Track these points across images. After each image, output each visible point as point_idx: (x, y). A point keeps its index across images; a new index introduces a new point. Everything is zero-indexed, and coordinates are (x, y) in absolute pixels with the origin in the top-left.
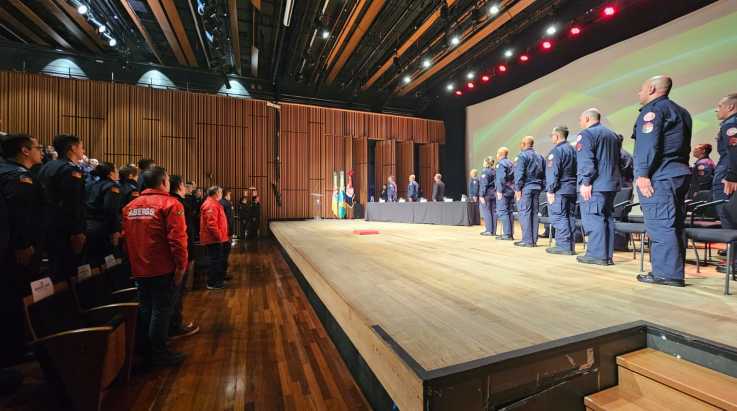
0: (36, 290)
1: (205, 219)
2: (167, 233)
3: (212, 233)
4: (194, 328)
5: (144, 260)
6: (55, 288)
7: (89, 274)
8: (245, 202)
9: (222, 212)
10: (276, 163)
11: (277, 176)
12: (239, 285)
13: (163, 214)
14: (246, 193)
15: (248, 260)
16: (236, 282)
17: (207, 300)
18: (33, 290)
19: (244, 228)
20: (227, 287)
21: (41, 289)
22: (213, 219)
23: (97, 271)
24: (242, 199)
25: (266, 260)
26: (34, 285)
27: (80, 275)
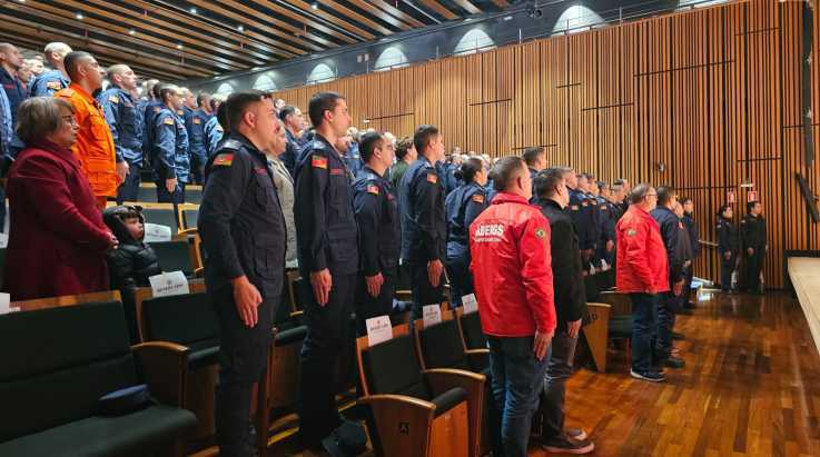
0: (372, 329)
1: (624, 246)
2: (521, 267)
3: (636, 274)
4: (586, 443)
5: (493, 308)
6: (394, 332)
7: (438, 319)
8: (729, 213)
9: (656, 235)
10: (805, 125)
11: (809, 155)
12: (693, 383)
13: (515, 234)
14: (732, 198)
15: (728, 333)
16: (688, 374)
17: (625, 398)
18: (368, 330)
19: (728, 267)
20: (666, 381)
21: (379, 330)
22: (637, 248)
23: (449, 316)
24: (723, 209)
25: (769, 340)
26: (371, 323)
27: (425, 318)
